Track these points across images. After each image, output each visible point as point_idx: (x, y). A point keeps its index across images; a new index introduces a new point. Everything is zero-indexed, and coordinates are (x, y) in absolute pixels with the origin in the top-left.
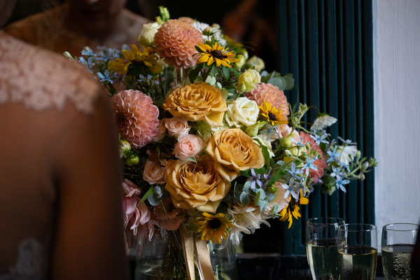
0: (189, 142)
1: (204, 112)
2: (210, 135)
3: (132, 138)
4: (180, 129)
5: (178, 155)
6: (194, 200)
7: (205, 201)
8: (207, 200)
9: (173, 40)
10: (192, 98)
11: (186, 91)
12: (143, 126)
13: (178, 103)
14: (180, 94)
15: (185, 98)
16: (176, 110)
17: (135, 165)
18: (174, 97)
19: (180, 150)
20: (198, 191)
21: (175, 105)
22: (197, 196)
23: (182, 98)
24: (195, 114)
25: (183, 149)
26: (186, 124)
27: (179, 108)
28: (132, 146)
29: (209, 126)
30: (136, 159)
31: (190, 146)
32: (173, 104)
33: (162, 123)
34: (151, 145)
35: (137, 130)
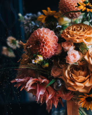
0: (73, 54)
1: (82, 37)
2: (86, 50)
3: (43, 53)
4: (69, 47)
5: (68, 61)
6: (76, 86)
7: (82, 86)
8: (84, 86)
9: (67, 4)
10: (76, 30)
11: (73, 27)
12: (49, 47)
13: (68, 33)
14: (70, 29)
15: (72, 30)
16: (67, 37)
17: (46, 68)
18: (67, 30)
19: (69, 58)
20: (79, 81)
21: (67, 34)
22: (78, 84)
23: (71, 31)
24: (78, 38)
25: (70, 58)
26: (73, 44)
27: (69, 36)
28: (44, 57)
29: (85, 45)
30: (47, 65)
31: (74, 56)
32: (66, 34)
33: (60, 45)
34: (54, 57)
35: (45, 49)
